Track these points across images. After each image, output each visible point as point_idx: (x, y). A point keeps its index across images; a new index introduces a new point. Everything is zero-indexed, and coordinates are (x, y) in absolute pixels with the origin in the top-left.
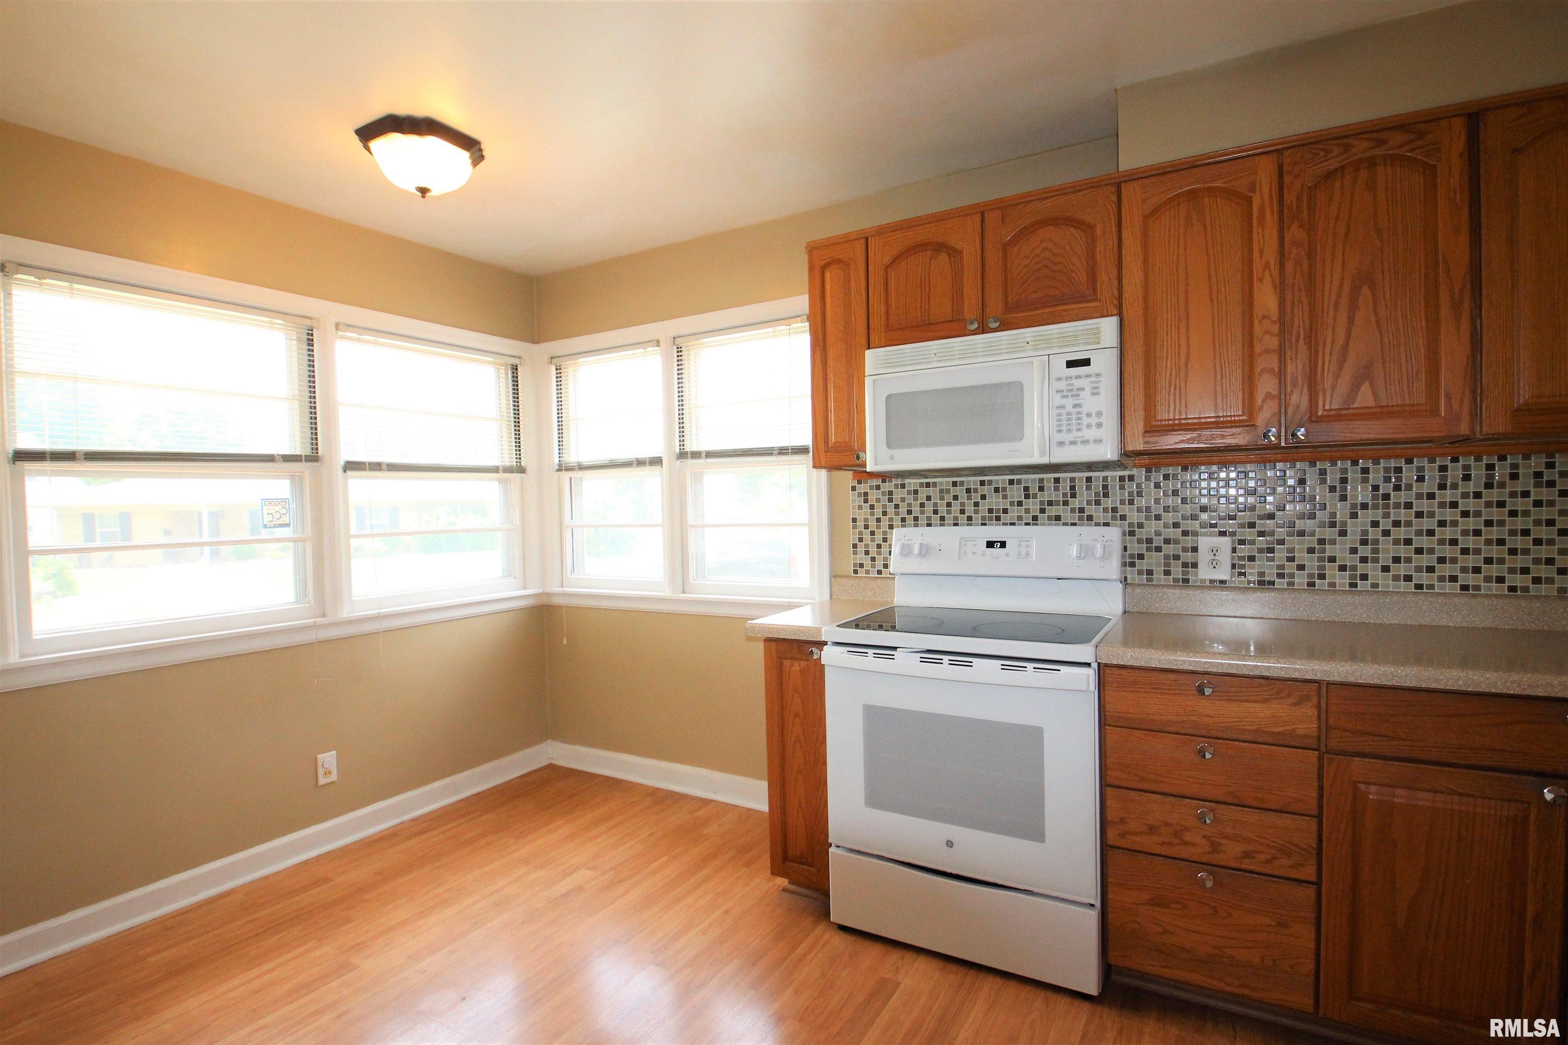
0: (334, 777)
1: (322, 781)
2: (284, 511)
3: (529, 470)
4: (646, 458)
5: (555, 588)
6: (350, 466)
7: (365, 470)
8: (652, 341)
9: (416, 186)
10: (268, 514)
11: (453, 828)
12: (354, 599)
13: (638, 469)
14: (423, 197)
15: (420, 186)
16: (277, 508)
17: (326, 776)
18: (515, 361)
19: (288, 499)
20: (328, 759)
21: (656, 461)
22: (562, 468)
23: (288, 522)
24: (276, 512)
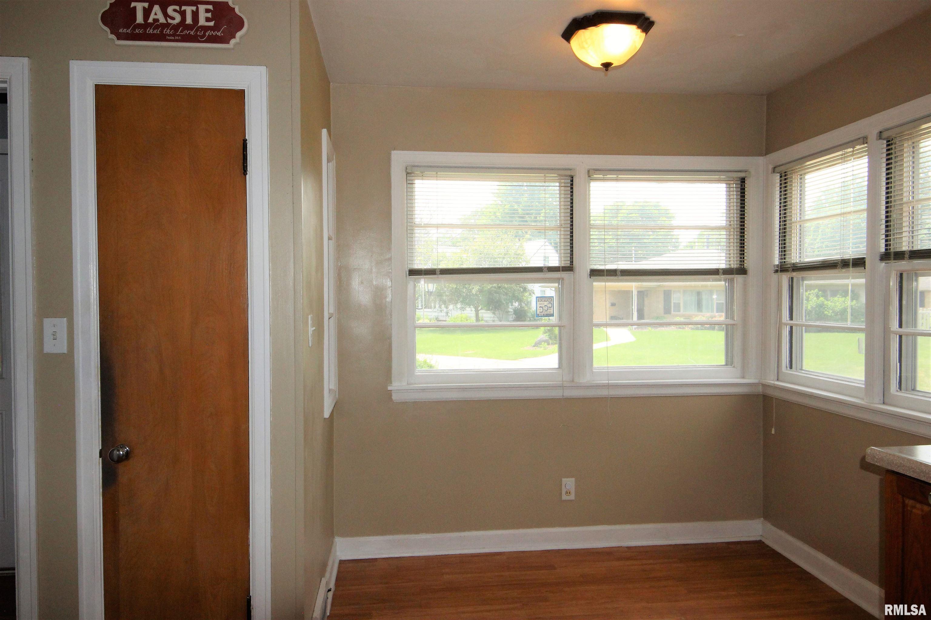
0: (572, 497)
1: (564, 497)
2: (550, 305)
3: (750, 271)
4: (849, 259)
5: (772, 381)
6: (595, 273)
7: (603, 275)
8: (859, 139)
9: (601, 63)
10: (540, 307)
11: (651, 564)
12: (594, 370)
13: (844, 270)
14: (607, 70)
15: (603, 62)
16: (546, 303)
17: (567, 494)
18: (742, 175)
19: (553, 297)
20: (569, 483)
21: (859, 263)
22: (783, 268)
23: (552, 313)
24: (545, 306)
